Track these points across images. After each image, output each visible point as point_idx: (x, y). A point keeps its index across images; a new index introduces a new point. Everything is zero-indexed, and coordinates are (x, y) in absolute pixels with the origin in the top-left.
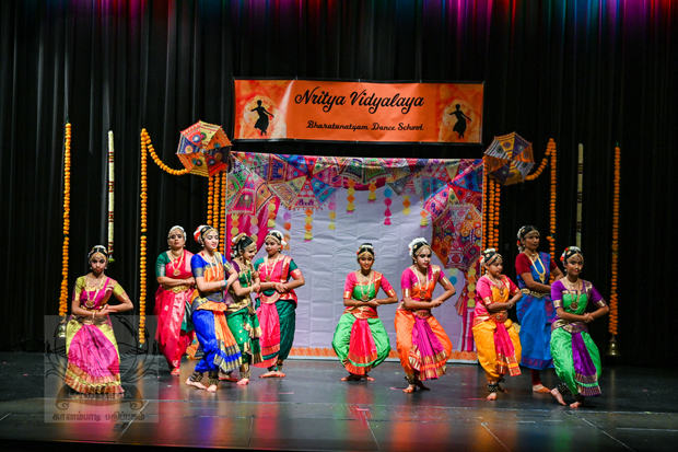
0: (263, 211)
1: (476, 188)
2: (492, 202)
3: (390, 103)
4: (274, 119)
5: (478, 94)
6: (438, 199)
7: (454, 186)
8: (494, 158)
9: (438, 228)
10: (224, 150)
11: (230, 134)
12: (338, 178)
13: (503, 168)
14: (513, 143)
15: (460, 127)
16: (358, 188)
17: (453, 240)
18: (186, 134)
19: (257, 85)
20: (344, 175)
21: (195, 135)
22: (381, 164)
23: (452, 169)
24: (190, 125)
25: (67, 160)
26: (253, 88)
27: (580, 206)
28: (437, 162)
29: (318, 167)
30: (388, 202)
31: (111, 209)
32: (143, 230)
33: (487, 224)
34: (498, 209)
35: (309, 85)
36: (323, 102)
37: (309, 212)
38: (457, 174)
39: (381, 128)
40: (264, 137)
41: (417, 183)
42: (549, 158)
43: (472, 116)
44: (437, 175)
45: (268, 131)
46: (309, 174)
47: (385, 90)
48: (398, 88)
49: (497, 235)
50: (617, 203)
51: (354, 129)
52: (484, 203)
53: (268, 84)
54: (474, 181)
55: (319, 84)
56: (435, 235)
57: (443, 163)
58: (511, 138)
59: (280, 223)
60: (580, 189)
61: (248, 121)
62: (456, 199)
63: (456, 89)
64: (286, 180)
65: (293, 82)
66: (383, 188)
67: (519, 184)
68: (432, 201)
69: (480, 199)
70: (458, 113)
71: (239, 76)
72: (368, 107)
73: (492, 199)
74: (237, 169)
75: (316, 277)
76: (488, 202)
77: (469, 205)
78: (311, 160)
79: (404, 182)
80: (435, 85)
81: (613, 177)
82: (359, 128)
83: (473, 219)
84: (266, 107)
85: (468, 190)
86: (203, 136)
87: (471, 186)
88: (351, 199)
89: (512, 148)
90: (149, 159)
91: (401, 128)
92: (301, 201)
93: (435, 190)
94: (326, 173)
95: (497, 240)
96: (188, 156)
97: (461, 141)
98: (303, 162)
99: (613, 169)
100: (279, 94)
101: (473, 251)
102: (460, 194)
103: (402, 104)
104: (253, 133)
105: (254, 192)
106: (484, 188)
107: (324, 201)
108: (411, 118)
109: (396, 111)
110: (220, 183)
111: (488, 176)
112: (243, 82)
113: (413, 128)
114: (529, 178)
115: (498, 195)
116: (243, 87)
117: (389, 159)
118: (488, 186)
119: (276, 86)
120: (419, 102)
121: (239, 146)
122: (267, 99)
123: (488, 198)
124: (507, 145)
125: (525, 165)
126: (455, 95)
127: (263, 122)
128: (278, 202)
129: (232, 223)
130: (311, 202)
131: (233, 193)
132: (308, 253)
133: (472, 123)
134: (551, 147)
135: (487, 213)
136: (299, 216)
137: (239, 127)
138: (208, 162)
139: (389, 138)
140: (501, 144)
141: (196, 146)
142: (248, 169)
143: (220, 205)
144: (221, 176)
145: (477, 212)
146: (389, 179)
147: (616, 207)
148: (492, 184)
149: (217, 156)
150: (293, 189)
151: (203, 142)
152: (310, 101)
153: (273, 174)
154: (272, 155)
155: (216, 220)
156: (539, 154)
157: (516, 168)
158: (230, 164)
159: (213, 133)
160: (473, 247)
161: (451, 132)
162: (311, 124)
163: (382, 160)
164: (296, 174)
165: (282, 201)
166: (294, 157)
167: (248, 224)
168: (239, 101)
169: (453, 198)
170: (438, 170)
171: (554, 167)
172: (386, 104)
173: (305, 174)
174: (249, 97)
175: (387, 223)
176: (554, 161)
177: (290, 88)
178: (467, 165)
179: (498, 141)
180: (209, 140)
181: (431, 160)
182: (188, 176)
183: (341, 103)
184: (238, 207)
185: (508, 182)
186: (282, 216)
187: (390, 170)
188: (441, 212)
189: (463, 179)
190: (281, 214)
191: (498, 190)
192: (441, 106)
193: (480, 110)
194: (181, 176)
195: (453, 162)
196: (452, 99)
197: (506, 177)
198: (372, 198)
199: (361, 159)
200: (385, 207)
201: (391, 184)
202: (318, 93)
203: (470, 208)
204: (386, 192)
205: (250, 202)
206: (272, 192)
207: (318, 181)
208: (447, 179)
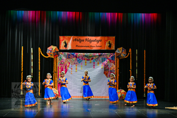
0: (66, 66)
1: (114, 60)
3: (94, 41)
5: (114, 39)
6: (105, 62)
7: (109, 59)
8: (117, 53)
9: (105, 69)
10: (57, 52)
11: (59, 48)
12: (83, 58)
13: (119, 55)
14: (122, 50)
15: (110, 46)
16: (87, 60)
17: (109, 71)
18: (48, 48)
19: (65, 37)
20: (84, 57)
21: (51, 49)
22: (92, 55)
23: (108, 55)
24: (50, 46)
25: (22, 55)
26: (64, 38)
27: (137, 63)
28: (105, 54)
30: (94, 63)
31: (32, 65)
32: (39, 70)
33: (116, 68)
34: (119, 64)
35: (76, 37)
36: (79, 41)
37: (76, 66)
38: (109, 57)
39: (92, 47)
40: (66, 49)
41: (100, 59)
42: (130, 53)
43: (113, 44)
44: (105, 57)
45: (67, 47)
46: (76, 57)
47: (93, 38)
48: (96, 37)
49: (118, 70)
52: (115, 63)
53: (67, 37)
54: (113, 58)
55: (78, 37)
56: (105, 70)
58: (121, 48)
59: (70, 68)
60: (137, 60)
61: (62, 45)
62: (109, 62)
63: (109, 38)
64: (71, 58)
65: (72, 36)
66: (93, 60)
67: (123, 59)
69: (115, 62)
70: (109, 43)
71: (61, 35)
72: (89, 42)
73: (117, 62)
75: (78, 80)
76: (116, 63)
78: (77, 54)
79: (98, 59)
80: (104, 37)
81: (144, 57)
82: (87, 47)
83: (113, 67)
84: (67, 42)
85: (112, 60)
86: (53, 49)
87: (112, 59)
88: (86, 62)
89: (121, 51)
90: (41, 54)
91: (97, 46)
92: (75, 63)
93: (105, 60)
94: (80, 57)
96: (49, 53)
97: (110, 49)
98: (75, 54)
99: (144, 55)
102: (110, 61)
103: (97, 41)
104: (64, 48)
105: (64, 61)
106: (115, 60)
107: (80, 63)
108: (99, 44)
109: (96, 43)
110: (56, 59)
111: (116, 57)
112: (61, 37)
113: (99, 46)
114: (125, 57)
116: (61, 38)
118: (116, 59)
119: (69, 38)
120: (101, 41)
121: (61, 51)
122: (67, 40)
123: (116, 62)
124: (120, 50)
125: (124, 54)
127: (66, 46)
128: (69, 63)
129: (59, 68)
130: (77, 63)
131: (59, 62)
132: (76, 75)
134: (130, 50)
136: (74, 67)
137: (61, 47)
138: (54, 55)
139: (94, 49)
140: (119, 50)
141: (51, 51)
143: (56, 64)
144: (56, 58)
145: (114, 65)
146: (94, 58)
149: (56, 53)
150: (73, 60)
151: (53, 50)
152: (76, 41)
153: (68, 57)
154: (68, 53)
155: (55, 68)
156: (127, 52)
157: (122, 55)
158: (59, 55)
159: (55, 48)
162: (77, 46)
163: (93, 54)
164: (73, 57)
165: (70, 63)
166: (73, 53)
167: (63, 68)
168: (60, 41)
171: (131, 55)
174: (63, 40)
175: (94, 68)
176: (131, 53)
177: (72, 38)
178: (112, 55)
179: (119, 49)
181: (103, 54)
182: (49, 58)
183: (83, 41)
184: (60, 65)
185: (121, 58)
186: (70, 66)
187: (94, 56)
188: (106, 65)
191: (119, 60)
192: (106, 42)
193: (114, 42)
194: (48, 58)
195: (108, 54)
196: (108, 40)
197: (120, 57)
198: (90, 62)
199: (88, 53)
200: (93, 64)
201: (95, 59)
202: (78, 39)
203: (112, 64)
204: (94, 61)
205: (63, 63)
206: (68, 61)
207: (78, 58)
208: (107, 58)
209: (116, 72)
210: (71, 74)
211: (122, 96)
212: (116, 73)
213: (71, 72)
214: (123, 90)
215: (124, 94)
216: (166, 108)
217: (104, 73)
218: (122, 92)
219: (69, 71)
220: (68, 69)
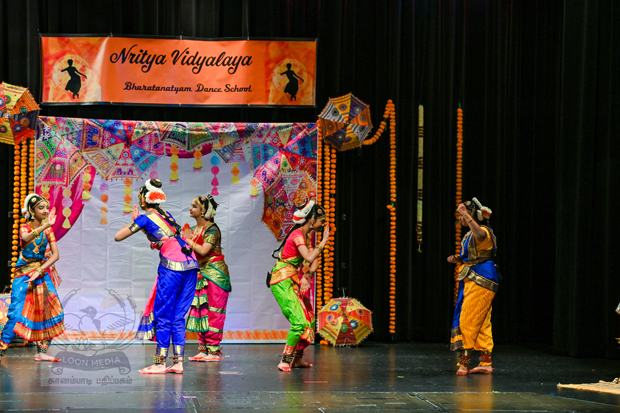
0: (76, 182)
1: (310, 155)
2: (327, 170)
3: (215, 62)
4: (87, 81)
5: (310, 52)
6: (270, 167)
7: (286, 152)
8: (329, 122)
9: (270, 198)
10: (31, 115)
12: (160, 145)
13: (338, 133)
14: (349, 105)
15: (292, 88)
16: (182, 155)
17: (287, 210)
19: (68, 42)
20: (166, 141)
22: (207, 129)
23: (284, 134)
26: (63, 46)
27: (420, 172)
28: (268, 127)
29: (138, 133)
30: (215, 170)
33: (323, 193)
34: (334, 176)
35: (125, 43)
36: (141, 62)
37: (128, 183)
38: (290, 139)
39: (206, 90)
40: (76, 100)
41: (246, 149)
42: (388, 121)
43: (305, 76)
44: (268, 141)
45: (80, 93)
46: (127, 141)
47: (210, 48)
48: (223, 45)
49: (333, 205)
51: (177, 90)
52: (319, 170)
54: (308, 147)
55: (136, 41)
56: (267, 205)
57: (274, 127)
58: (347, 99)
59: (96, 195)
60: (421, 153)
61: (57, 83)
62: (289, 166)
63: (287, 47)
64: (102, 147)
65: (107, 38)
66: (209, 156)
67: (357, 149)
68: (263, 168)
69: (314, 166)
70: (289, 73)
71: (47, 32)
72: (192, 66)
73: (327, 166)
74: (46, 136)
75: (138, 253)
76: (323, 169)
77: (302, 172)
78: (130, 125)
79: (232, 149)
80: (264, 42)
81: (455, 140)
82: (182, 89)
83: (310, 192)
84: (78, 67)
85: (302, 156)
86: (7, 100)
87: (304, 152)
88: (174, 167)
89: (348, 110)
91: (228, 89)
92: (120, 170)
93: (266, 157)
94: (147, 139)
95: (333, 210)
97: (294, 103)
98: (121, 128)
99: (455, 133)
100: (92, 51)
102: (294, 161)
103: (228, 64)
104: (64, 96)
105: (66, 160)
106: (319, 154)
107: (144, 170)
108: (240, 78)
109: (222, 71)
110: (28, 152)
111: (322, 141)
112: (50, 39)
113: (241, 90)
114: (367, 142)
115: (334, 161)
116: (51, 45)
117: (215, 124)
118: (323, 152)
119: (88, 44)
120: (247, 61)
121: (49, 110)
122: (78, 57)
123: (323, 164)
124: (343, 107)
125: (363, 128)
126: (286, 53)
127: (74, 85)
128: (93, 172)
130: (131, 171)
131: (43, 162)
133: (304, 84)
134: (390, 109)
135: (323, 180)
136: (117, 187)
137: (48, 89)
138: (13, 128)
139: (215, 100)
140: (337, 106)
142: (60, 135)
143: (28, 176)
144: (28, 144)
145: (312, 180)
146: (216, 145)
148: (327, 149)
149: (25, 121)
150: (110, 157)
151: (8, 106)
152: (127, 61)
153: (88, 141)
154: (86, 120)
155: (23, 192)
156: (377, 117)
157: (352, 132)
158: (39, 131)
159: (19, 96)
161: (282, 93)
162: (129, 86)
163: (208, 125)
164: (113, 141)
165: (98, 170)
166: (111, 122)
167: (60, 196)
168: (47, 59)
169: (285, 165)
170: (269, 135)
171: (393, 130)
172: (211, 64)
173: (123, 141)
174: (58, 56)
175: (215, 193)
176: (393, 124)
177: (104, 45)
178: (300, 129)
179: (333, 103)
180: (14, 104)
181: (261, 125)
183: (161, 62)
184: (48, 178)
185: (344, 147)
186: (98, 187)
187: (216, 136)
189: (296, 145)
190: (97, 184)
191: (334, 156)
192: (271, 66)
193: (313, 70)
195: (285, 127)
196: (283, 58)
197: (342, 142)
198: (197, 166)
199: (184, 123)
200: (213, 175)
201: (219, 151)
202: (136, 51)
203: (304, 175)
204: (214, 160)
205: (62, 172)
206: (86, 161)
207: (138, 148)
208: (279, 144)
210: (103, 222)
211: (350, 330)
213: (104, 215)
214: (354, 301)
215: (358, 321)
216: (560, 385)
217: (265, 218)
218: (349, 309)
219: (90, 208)
220: (86, 200)
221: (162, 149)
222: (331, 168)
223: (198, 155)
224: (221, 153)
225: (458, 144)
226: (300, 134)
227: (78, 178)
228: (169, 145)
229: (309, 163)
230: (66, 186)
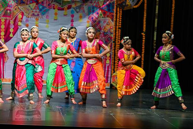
0: (16, 18)
1: (111, 11)
2: (118, 17)
6: (95, 15)
7: (102, 9)
13: (123, 2)
16: (59, 9)
17: (101, 34)
20: (53, 3)
23: (101, 2)
27: (156, 20)
30: (73, 16)
33: (116, 27)
34: (121, 20)
37: (37, 19)
38: (103, 4)
41: (85, 8)
44: (95, 5)
46: (37, 2)
49: (120, 32)
50: (172, 19)
52: (115, 18)
54: (111, 8)
59: (24, 24)
60: (157, 12)
62: (103, 15)
64: (27, 4)
66: (70, 10)
67: (130, 9)
68: (92, 16)
69: (113, 16)
73: (118, 16)
76: (116, 17)
77: (108, 18)
79: (80, 7)
81: (171, 7)
83: (110, 25)
87: (109, 10)
88: (56, 14)
92: (34, 14)
93: (93, 11)
95: (120, 34)
99: (172, 3)
101: (109, 39)
102: (104, 13)
105: (12, 9)
106: (115, 11)
107: (44, 14)
111: (117, 6)
114: (135, 7)
115: (121, 14)
118: (117, 10)
123: (116, 15)
125: (133, 1)
128: (23, 14)
130: (38, 15)
136: (32, 21)
145: (112, 21)
146: (73, 6)
147: (172, 20)
148: (118, 9)
150: (30, 8)
153: (21, 1)
157: (129, 2)
160: (109, 37)
164: (31, 2)
165: (25, 14)
167: (9, 24)
169: (101, 15)
170: (95, 2)
171: (146, 2)
173: (35, 2)
184: (4, 16)
185: (125, 9)
186: (25, 20)
188: (96, 21)
189: (106, 7)
190: (24, 19)
191: (121, 12)
197: (124, 6)
198: (65, 14)
200: (71, 18)
201: (74, 8)
203: (109, 20)
204: (72, 12)
205: (10, 14)
206: (20, 9)
207: (41, 5)
208: (99, 6)
209: (115, 35)
212: (115, 37)
220: (20, 26)
221: (51, 6)
222: (119, 17)
223: (66, 9)
224: (75, 9)
225: (173, 9)
226: (108, 2)
227: (17, 17)
228: (54, 5)
229: (111, 14)
230: (12, 19)
